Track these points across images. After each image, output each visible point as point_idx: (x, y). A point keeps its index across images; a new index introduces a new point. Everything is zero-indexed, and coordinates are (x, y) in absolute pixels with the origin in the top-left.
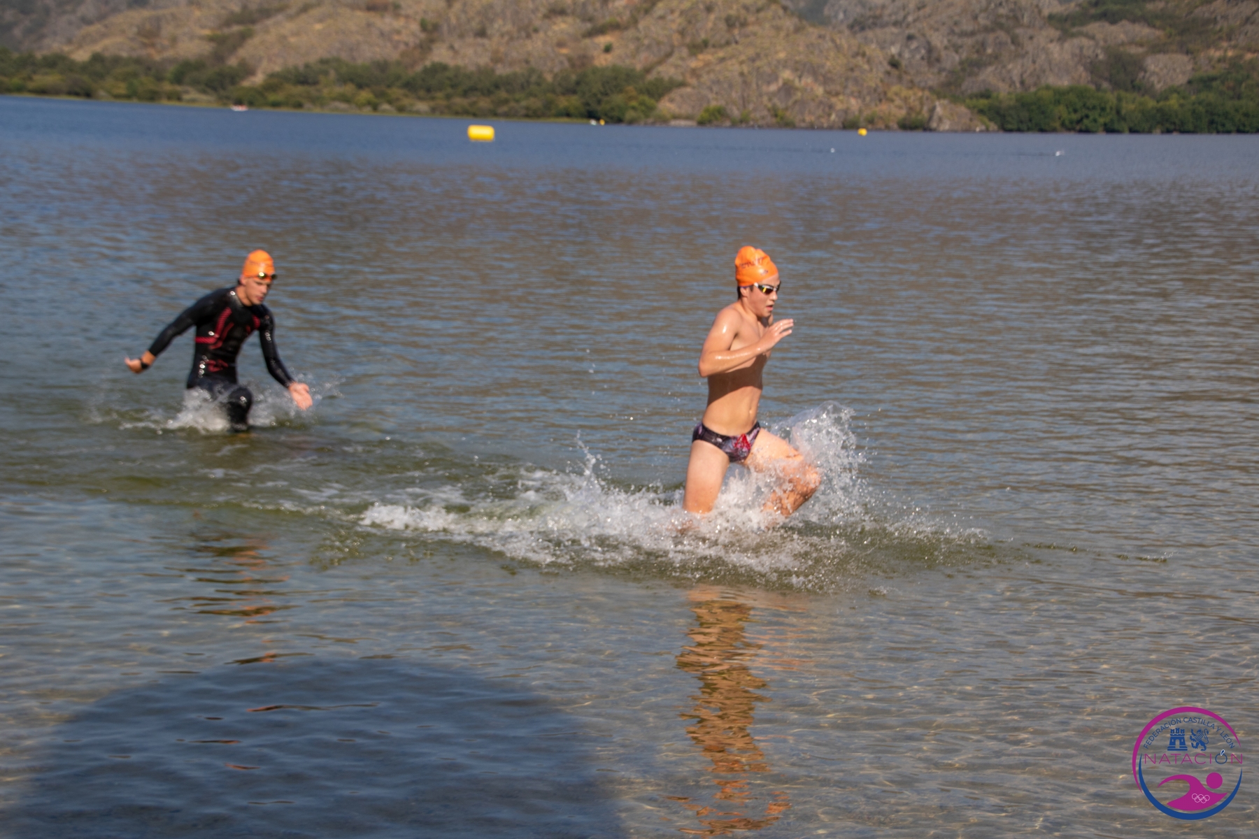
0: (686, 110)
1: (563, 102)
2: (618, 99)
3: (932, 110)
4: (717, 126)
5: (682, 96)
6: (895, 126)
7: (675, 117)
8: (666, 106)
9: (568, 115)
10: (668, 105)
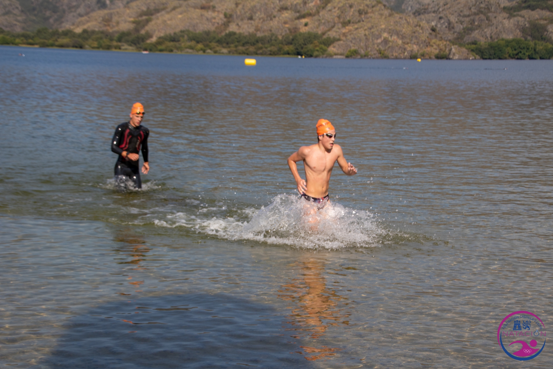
0: (341, 51)
1: (286, 48)
2: (310, 46)
3: (450, 50)
4: (354, 58)
5: (339, 45)
6: (434, 57)
7: (336, 54)
8: (332, 49)
9: (289, 54)
10: (333, 49)
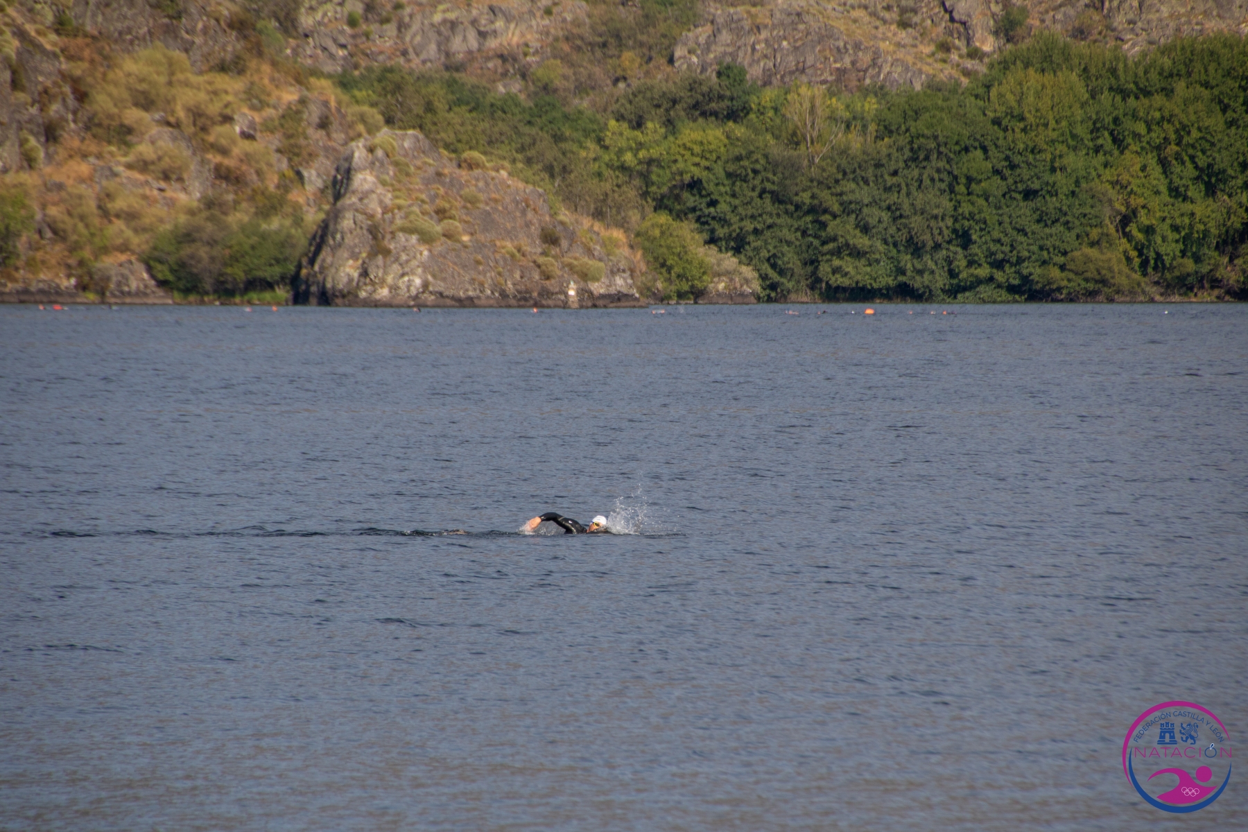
3: (339, 185)
